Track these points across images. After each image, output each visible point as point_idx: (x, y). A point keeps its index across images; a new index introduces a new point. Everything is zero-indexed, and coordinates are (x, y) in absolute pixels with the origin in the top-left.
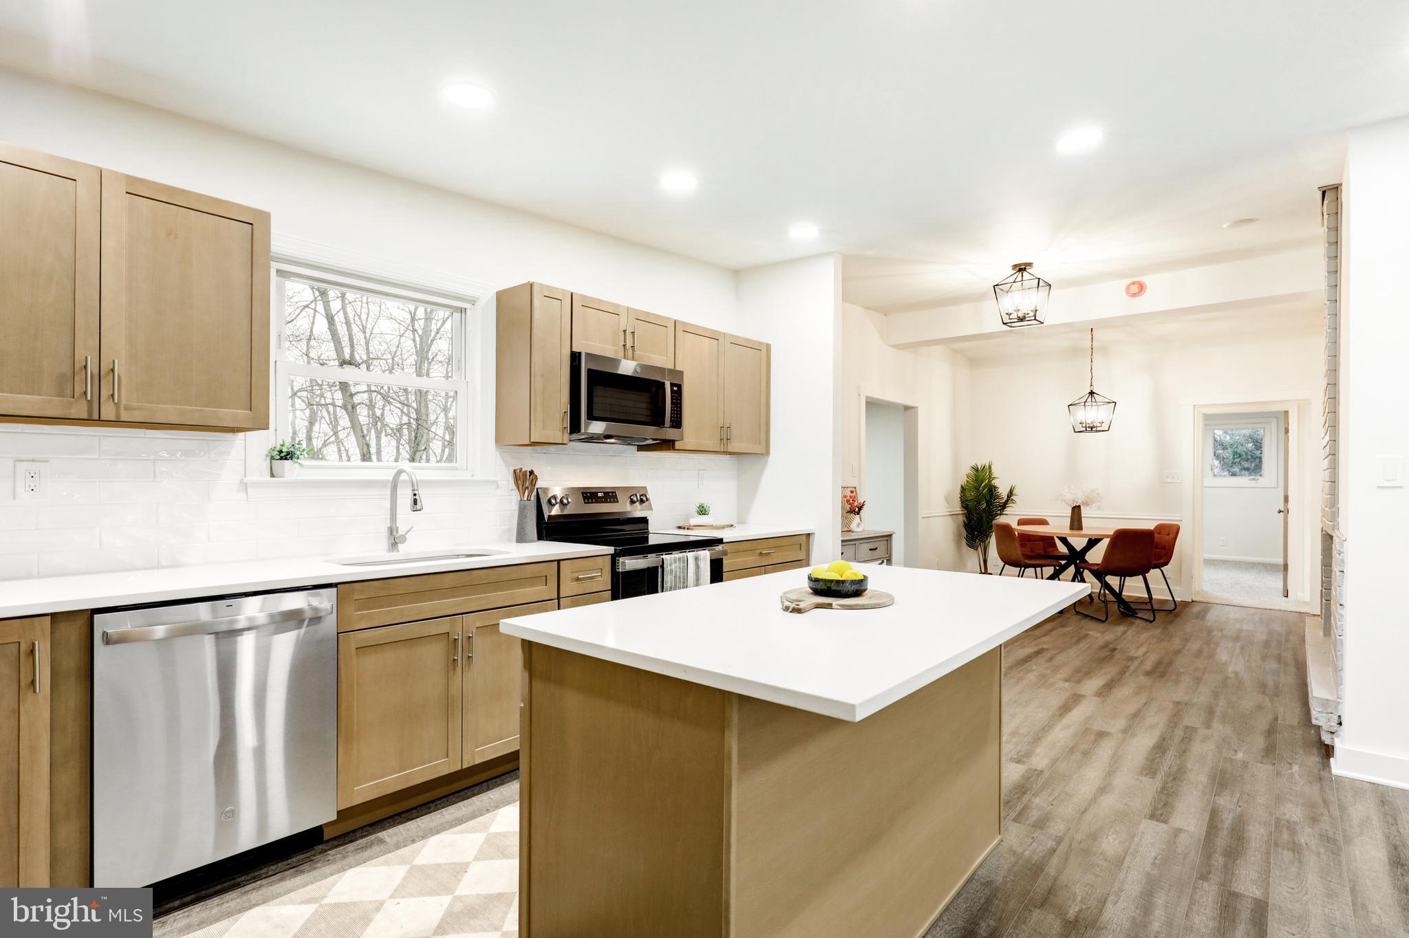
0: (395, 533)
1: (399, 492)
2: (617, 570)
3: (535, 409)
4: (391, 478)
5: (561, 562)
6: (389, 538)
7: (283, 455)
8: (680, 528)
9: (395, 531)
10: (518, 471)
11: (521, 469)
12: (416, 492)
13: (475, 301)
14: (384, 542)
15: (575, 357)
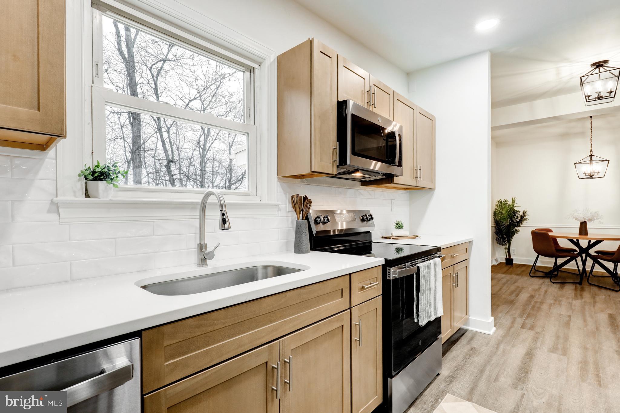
0: (204, 250)
1: (207, 213)
2: (388, 278)
3: (315, 144)
4: (200, 201)
5: (352, 275)
6: (199, 254)
7: (96, 175)
8: (385, 238)
9: (204, 248)
10: (295, 197)
11: (298, 195)
12: (224, 212)
13: (261, 63)
14: (194, 257)
15: (342, 105)
